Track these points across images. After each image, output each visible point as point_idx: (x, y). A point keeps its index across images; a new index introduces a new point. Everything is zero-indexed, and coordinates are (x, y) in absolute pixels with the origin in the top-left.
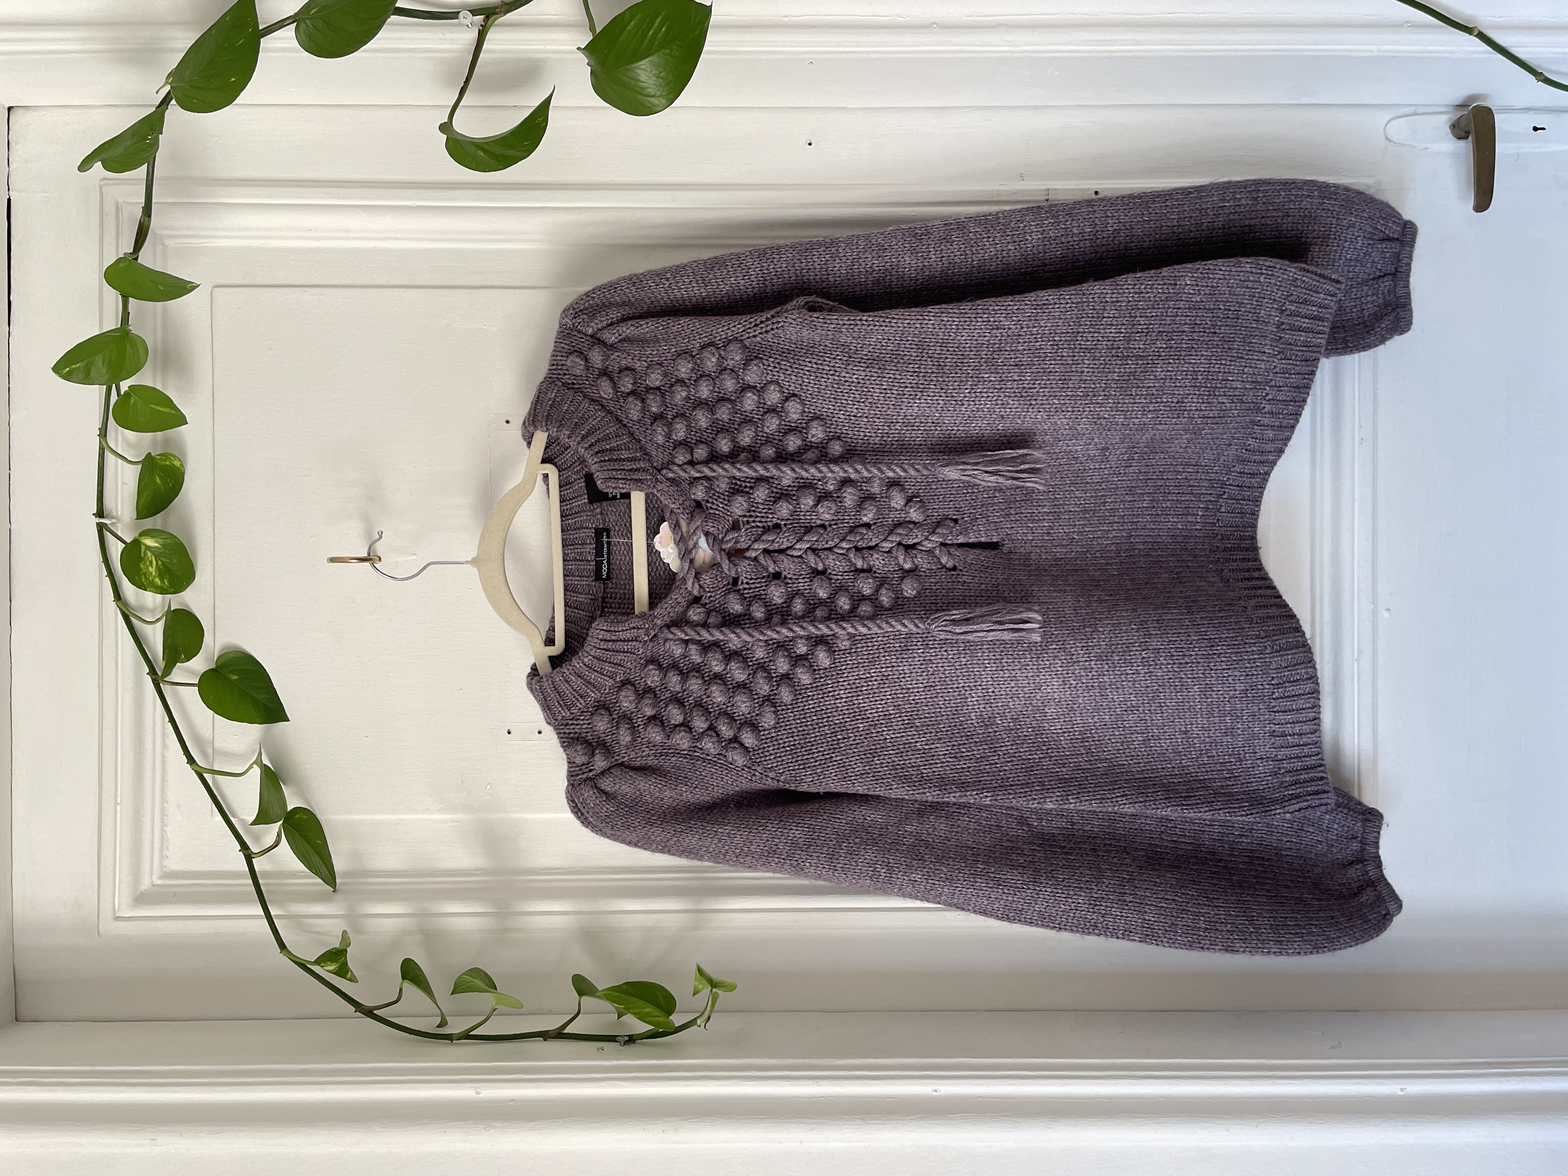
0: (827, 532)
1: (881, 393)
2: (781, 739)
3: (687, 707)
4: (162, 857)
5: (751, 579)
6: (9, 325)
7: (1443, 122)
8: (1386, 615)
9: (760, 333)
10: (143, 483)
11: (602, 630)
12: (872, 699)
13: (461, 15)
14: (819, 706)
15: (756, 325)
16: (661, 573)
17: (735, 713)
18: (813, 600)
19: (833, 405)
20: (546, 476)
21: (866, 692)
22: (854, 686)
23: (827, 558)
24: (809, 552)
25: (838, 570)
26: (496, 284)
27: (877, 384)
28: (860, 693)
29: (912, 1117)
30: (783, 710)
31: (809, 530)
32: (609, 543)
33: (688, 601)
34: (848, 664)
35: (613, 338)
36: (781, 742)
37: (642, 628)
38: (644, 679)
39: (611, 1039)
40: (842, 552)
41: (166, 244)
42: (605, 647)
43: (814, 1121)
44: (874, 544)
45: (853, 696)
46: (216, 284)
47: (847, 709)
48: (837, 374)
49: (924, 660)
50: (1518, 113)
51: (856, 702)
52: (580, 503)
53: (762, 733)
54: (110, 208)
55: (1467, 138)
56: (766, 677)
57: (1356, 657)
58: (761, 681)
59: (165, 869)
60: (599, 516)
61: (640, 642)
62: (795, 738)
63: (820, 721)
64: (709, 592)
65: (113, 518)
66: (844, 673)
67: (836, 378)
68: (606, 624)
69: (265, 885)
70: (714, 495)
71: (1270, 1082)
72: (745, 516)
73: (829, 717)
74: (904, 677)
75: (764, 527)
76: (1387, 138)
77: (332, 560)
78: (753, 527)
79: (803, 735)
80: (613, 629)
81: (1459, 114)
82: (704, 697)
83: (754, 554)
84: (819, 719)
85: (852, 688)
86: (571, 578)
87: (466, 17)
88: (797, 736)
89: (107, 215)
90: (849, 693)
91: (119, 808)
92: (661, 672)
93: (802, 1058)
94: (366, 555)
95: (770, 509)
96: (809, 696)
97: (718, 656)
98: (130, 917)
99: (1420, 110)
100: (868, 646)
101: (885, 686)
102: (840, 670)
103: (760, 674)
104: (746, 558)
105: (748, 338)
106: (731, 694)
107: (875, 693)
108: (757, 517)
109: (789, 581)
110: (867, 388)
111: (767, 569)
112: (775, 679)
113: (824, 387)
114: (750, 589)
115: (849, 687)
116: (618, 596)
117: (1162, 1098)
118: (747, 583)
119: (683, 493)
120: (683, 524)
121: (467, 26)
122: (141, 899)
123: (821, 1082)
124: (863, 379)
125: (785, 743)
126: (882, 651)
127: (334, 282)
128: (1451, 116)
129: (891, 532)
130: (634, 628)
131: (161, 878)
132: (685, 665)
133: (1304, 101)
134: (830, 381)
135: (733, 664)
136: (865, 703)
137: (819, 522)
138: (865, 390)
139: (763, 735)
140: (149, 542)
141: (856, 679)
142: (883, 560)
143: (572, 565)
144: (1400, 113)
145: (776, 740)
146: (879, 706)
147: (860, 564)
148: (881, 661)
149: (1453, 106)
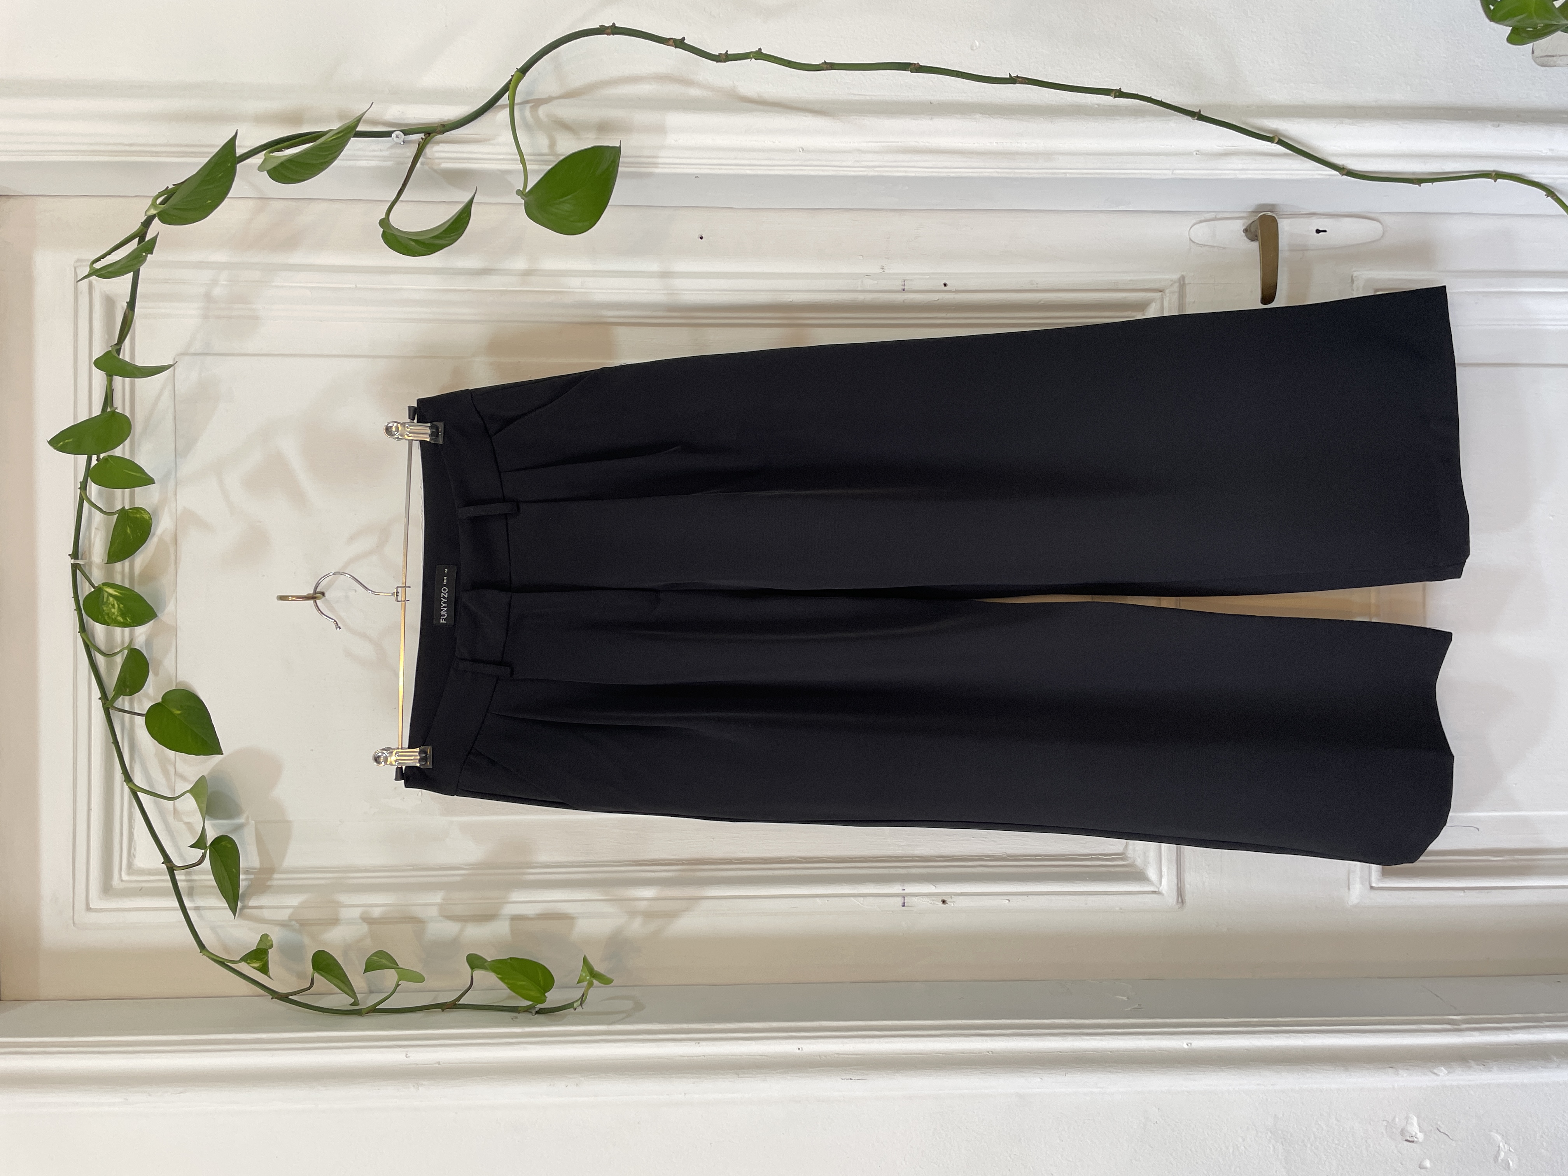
4: (130, 855)
7: (1239, 226)
10: (116, 533)
13: (393, 134)
29: (778, 1072)
43: (696, 1076)
50: (1303, 218)
55: (1256, 240)
59: (132, 866)
76: (1190, 240)
77: (282, 598)
81: (1252, 220)
87: (401, 136)
89: (81, 293)
93: (686, 1023)
94: (312, 592)
98: (101, 909)
99: (1220, 216)
121: (403, 142)
128: (1246, 220)
131: (129, 874)
133: (1121, 208)
144: (1203, 219)
149: (1249, 212)
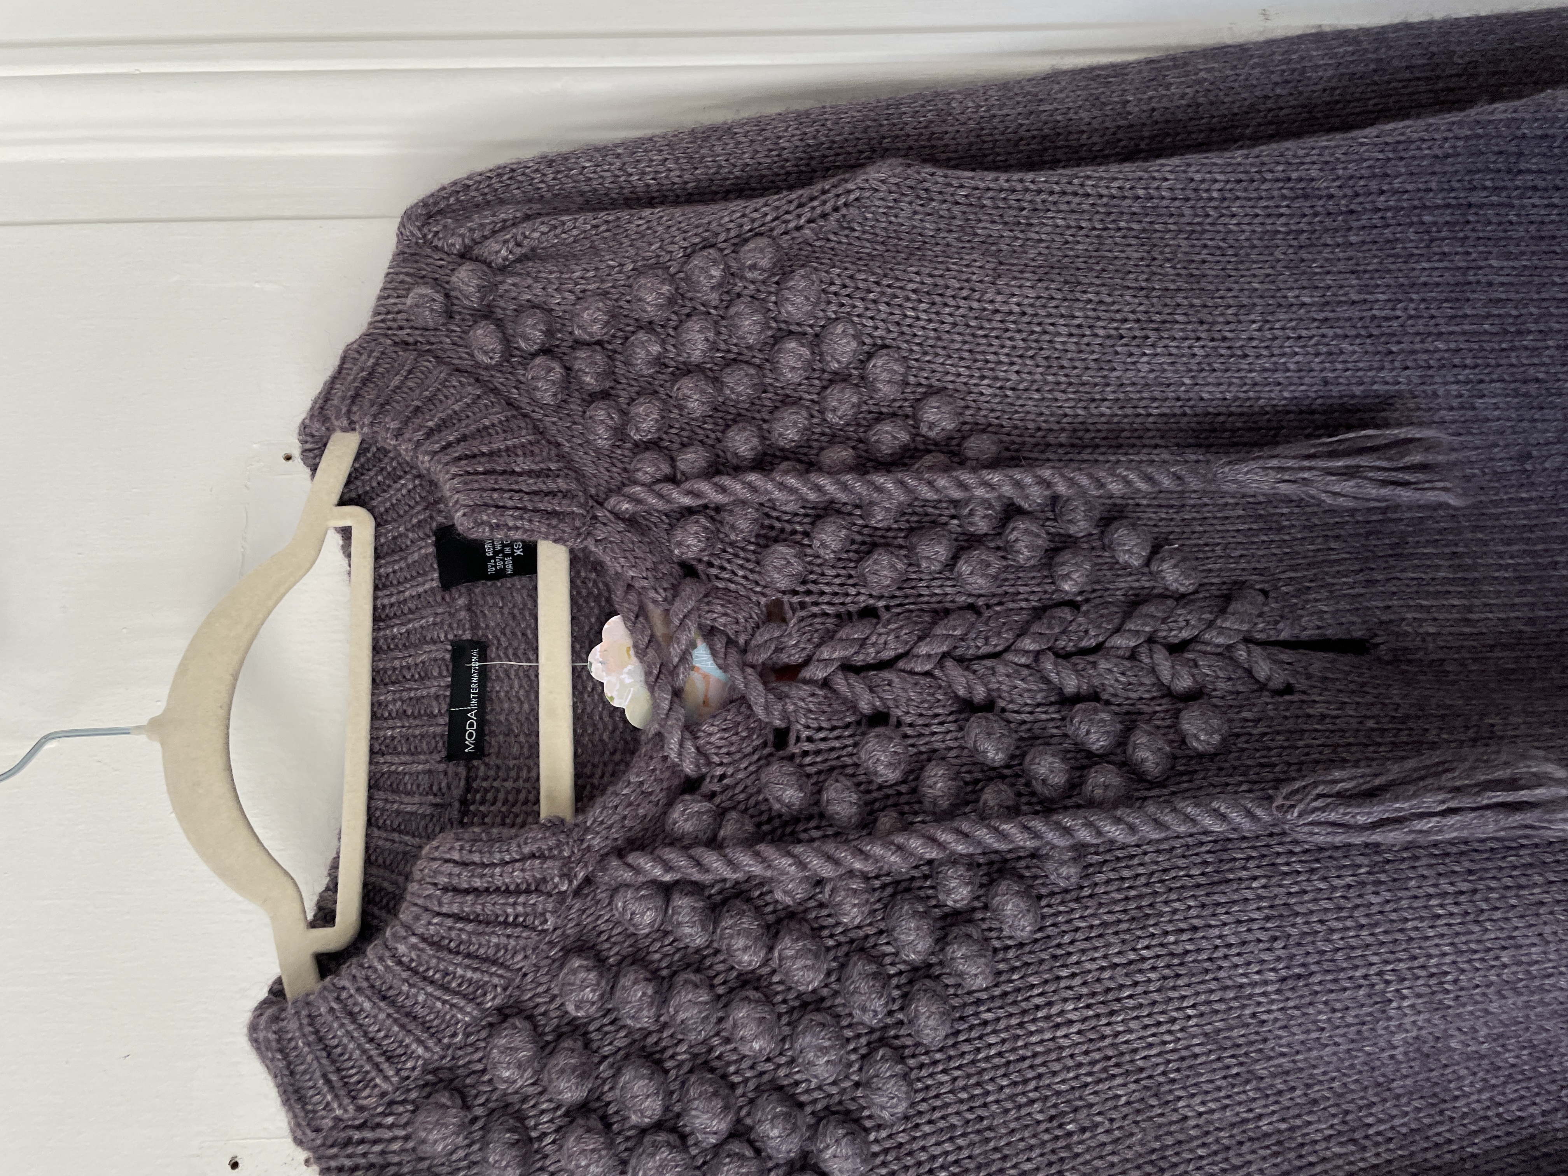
0: (983, 619)
1: (1071, 335)
2: (923, 1149)
3: (673, 1073)
5: (820, 729)
9: (810, 221)
11: (447, 861)
12: (1147, 1021)
14: (1014, 1050)
15: (801, 205)
16: (605, 737)
17: (797, 1083)
18: (969, 772)
19: (967, 367)
20: (346, 533)
21: (1131, 1003)
22: (1098, 988)
23: (994, 674)
24: (949, 664)
25: (1020, 701)
27: (1062, 316)
28: (1116, 1006)
30: (921, 1066)
31: (941, 613)
32: (483, 672)
33: (669, 788)
34: (1077, 930)
35: (504, 252)
36: (923, 1156)
37: (553, 857)
38: (558, 1002)
40: (1023, 660)
42: (455, 909)
44: (1093, 643)
45: (1098, 1016)
47: (1086, 1053)
48: (977, 295)
49: (1272, 907)
51: (1107, 1031)
52: (420, 589)
53: (872, 1137)
56: (875, 976)
58: (863, 987)
60: (463, 613)
61: (550, 895)
62: (960, 1142)
63: (1020, 1089)
64: (721, 764)
66: (1070, 954)
67: (975, 305)
68: (457, 845)
70: (725, 551)
72: (795, 593)
73: (1040, 1076)
74: (1226, 957)
75: (838, 616)
78: (814, 615)
79: (978, 1132)
80: (476, 858)
82: (716, 1041)
83: (820, 675)
84: (1015, 1084)
85: (1093, 994)
86: (388, 758)
88: (964, 1135)
90: (1088, 1006)
92: (601, 975)
95: (850, 576)
96: (985, 1023)
97: (748, 923)
100: (1122, 879)
101: (1180, 982)
102: (1059, 946)
103: (859, 967)
104: (806, 682)
105: (786, 233)
106: (787, 1030)
107: (1154, 1003)
108: (822, 593)
109: (910, 731)
110: (1040, 324)
111: (854, 707)
112: (894, 982)
113: (947, 327)
114: (818, 752)
115: (1085, 990)
116: (501, 796)
118: (809, 739)
119: (653, 546)
120: (656, 613)
124: (1031, 305)
125: (933, 1158)
126: (1159, 888)
129: (1127, 615)
130: (533, 856)
132: (665, 956)
134: (961, 311)
135: (787, 942)
136: (1130, 1031)
137: (962, 599)
138: (1038, 329)
139: (876, 1141)
141: (1102, 969)
142: (1123, 674)
143: (393, 728)
145: (910, 1154)
146: (1167, 1038)
147: (1071, 684)
148: (1161, 914)
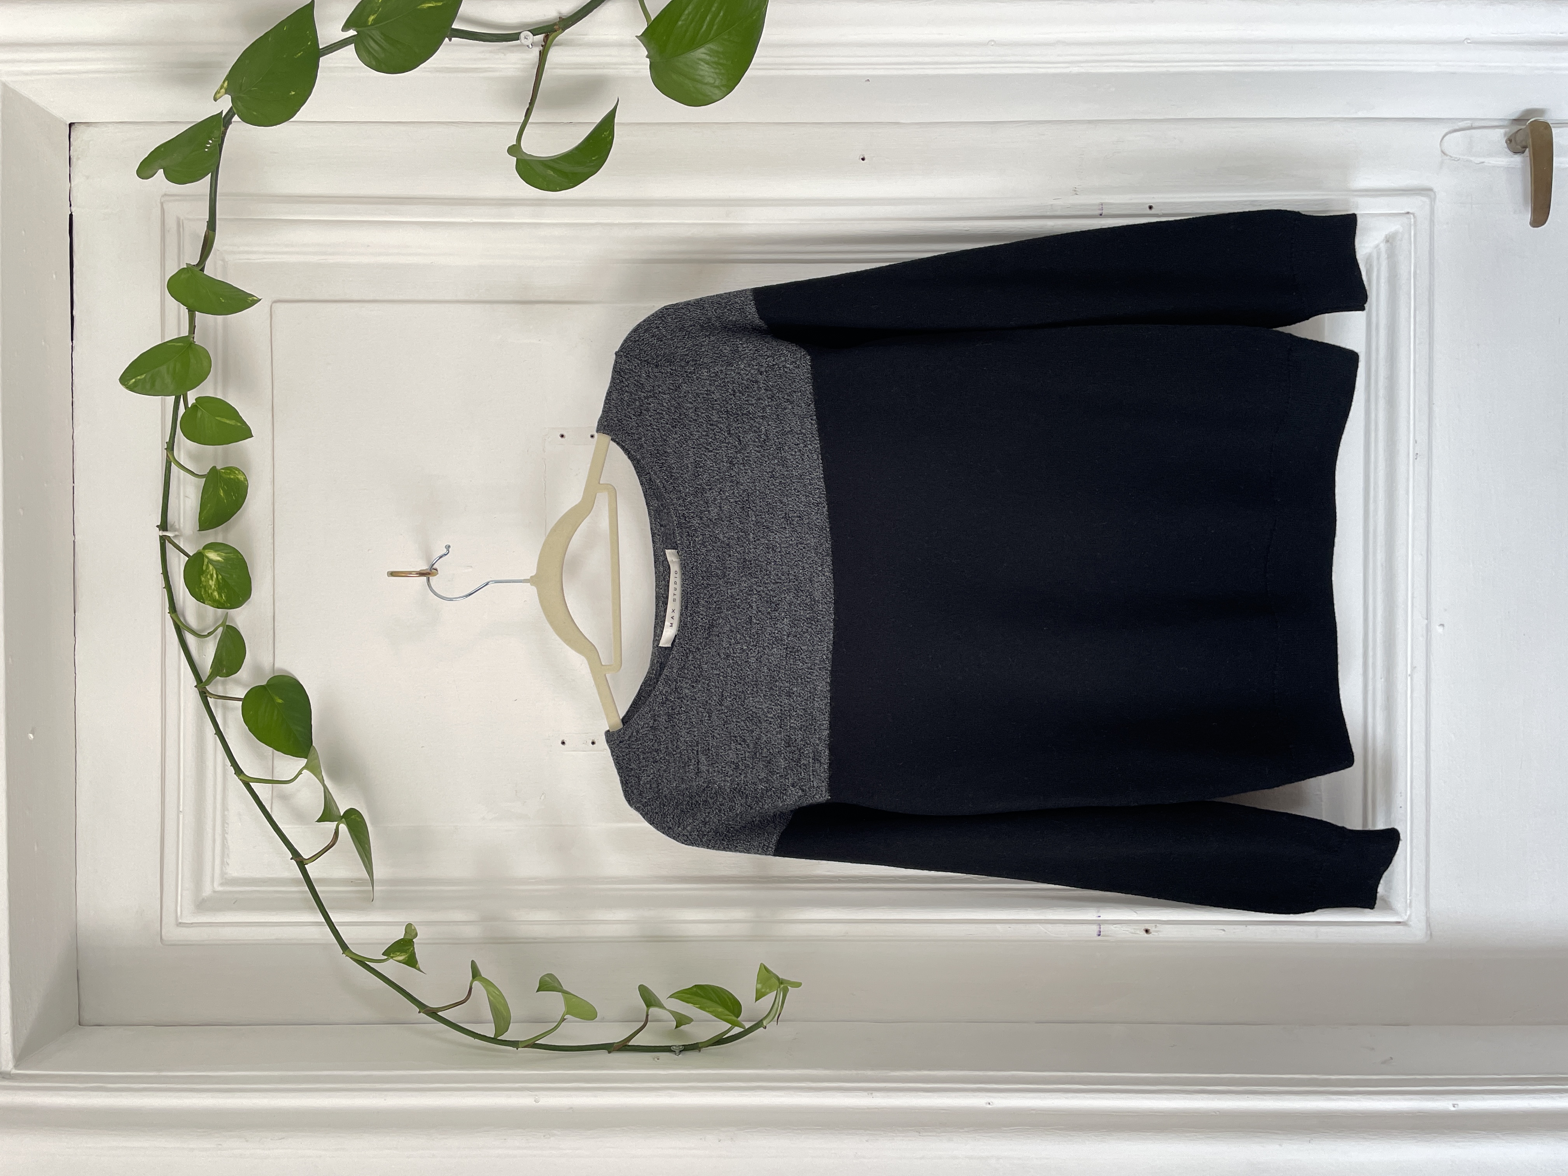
4: (223, 863)
6: (72, 340)
7: (1499, 136)
8: (1440, 630)
10: (206, 496)
13: (522, 35)
26: (551, 299)
29: (966, 1129)
39: (667, 1049)
41: (227, 260)
43: (869, 1132)
46: (275, 299)
54: (171, 224)
55: (1523, 152)
57: (1409, 672)
59: (225, 876)
65: (175, 531)
69: (323, 892)
71: (1324, 1097)
76: (1443, 152)
77: (393, 574)
81: (1515, 128)
87: (527, 38)
89: (169, 231)
91: (181, 816)
93: (856, 1069)
94: (423, 567)
98: (192, 924)
99: (1476, 124)
117: (1215, 1112)
121: (528, 46)
122: (202, 905)
123: (875, 1094)
127: (391, 297)
128: (1507, 130)
131: (222, 884)
133: (1361, 114)
140: (213, 555)
144: (1457, 127)
149: (1510, 119)
